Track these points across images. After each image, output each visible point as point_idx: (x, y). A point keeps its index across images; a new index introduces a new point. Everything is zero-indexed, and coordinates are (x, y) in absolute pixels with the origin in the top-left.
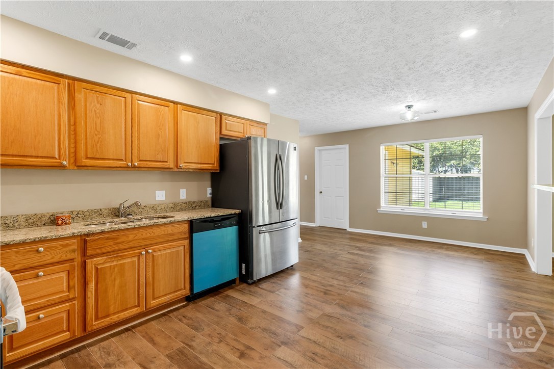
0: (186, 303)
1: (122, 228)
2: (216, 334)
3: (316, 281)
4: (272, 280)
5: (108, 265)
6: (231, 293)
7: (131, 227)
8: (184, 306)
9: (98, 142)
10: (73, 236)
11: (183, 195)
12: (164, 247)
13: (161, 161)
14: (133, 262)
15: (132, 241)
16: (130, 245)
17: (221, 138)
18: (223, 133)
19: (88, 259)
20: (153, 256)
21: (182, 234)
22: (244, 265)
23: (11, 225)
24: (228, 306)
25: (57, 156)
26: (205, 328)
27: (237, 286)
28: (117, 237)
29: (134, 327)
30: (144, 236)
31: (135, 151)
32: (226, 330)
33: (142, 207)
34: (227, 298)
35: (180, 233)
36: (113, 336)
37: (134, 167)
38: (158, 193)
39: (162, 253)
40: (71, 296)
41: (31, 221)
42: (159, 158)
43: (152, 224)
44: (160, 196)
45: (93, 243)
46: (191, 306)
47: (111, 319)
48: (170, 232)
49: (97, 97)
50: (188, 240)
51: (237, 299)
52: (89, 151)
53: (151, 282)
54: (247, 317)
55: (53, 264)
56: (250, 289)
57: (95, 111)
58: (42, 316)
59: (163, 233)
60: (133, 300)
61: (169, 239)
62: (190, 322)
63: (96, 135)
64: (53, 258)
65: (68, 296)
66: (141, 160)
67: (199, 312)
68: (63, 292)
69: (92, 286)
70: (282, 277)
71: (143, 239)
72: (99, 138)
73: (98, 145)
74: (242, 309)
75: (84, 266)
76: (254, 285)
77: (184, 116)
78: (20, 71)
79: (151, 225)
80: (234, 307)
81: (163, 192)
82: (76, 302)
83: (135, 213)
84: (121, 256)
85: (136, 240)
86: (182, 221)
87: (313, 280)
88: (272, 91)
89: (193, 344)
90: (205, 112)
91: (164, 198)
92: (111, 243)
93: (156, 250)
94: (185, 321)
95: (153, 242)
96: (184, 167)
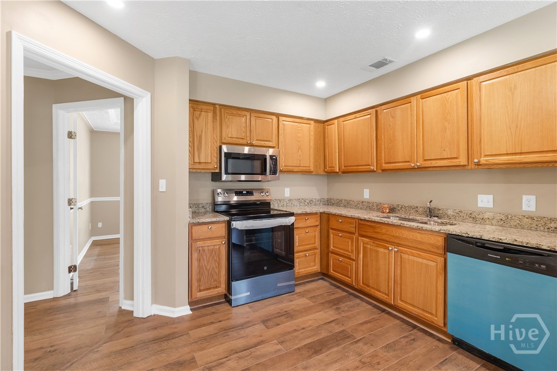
0: (450, 340)
2: (378, 361)
5: (369, 246)
9: (391, 149)
10: (352, 218)
11: (529, 204)
12: (411, 252)
13: (448, 159)
14: (385, 253)
15: (384, 234)
16: (384, 237)
19: (360, 237)
20: (401, 256)
21: (435, 247)
23: (371, 208)
25: (370, 164)
28: (375, 227)
29: (389, 313)
30: (394, 234)
31: (420, 152)
35: (433, 245)
36: (375, 306)
37: (418, 168)
38: (481, 197)
39: (412, 258)
40: (352, 257)
42: (446, 154)
43: (399, 224)
44: (485, 201)
46: (444, 346)
48: (419, 239)
49: (391, 113)
50: (443, 259)
52: (386, 158)
53: (399, 282)
57: (390, 124)
58: (341, 259)
59: (412, 237)
60: (384, 287)
61: (419, 248)
62: (404, 343)
63: (390, 144)
64: (345, 228)
65: (350, 255)
66: (425, 160)
68: (349, 251)
71: (393, 236)
72: (392, 146)
73: (392, 151)
75: (358, 240)
79: (397, 225)
82: (354, 262)
84: (376, 244)
85: (388, 235)
86: (432, 230)
89: (360, 345)
91: (491, 205)
92: (371, 230)
93: (404, 252)
95: (401, 243)
96: (485, 162)
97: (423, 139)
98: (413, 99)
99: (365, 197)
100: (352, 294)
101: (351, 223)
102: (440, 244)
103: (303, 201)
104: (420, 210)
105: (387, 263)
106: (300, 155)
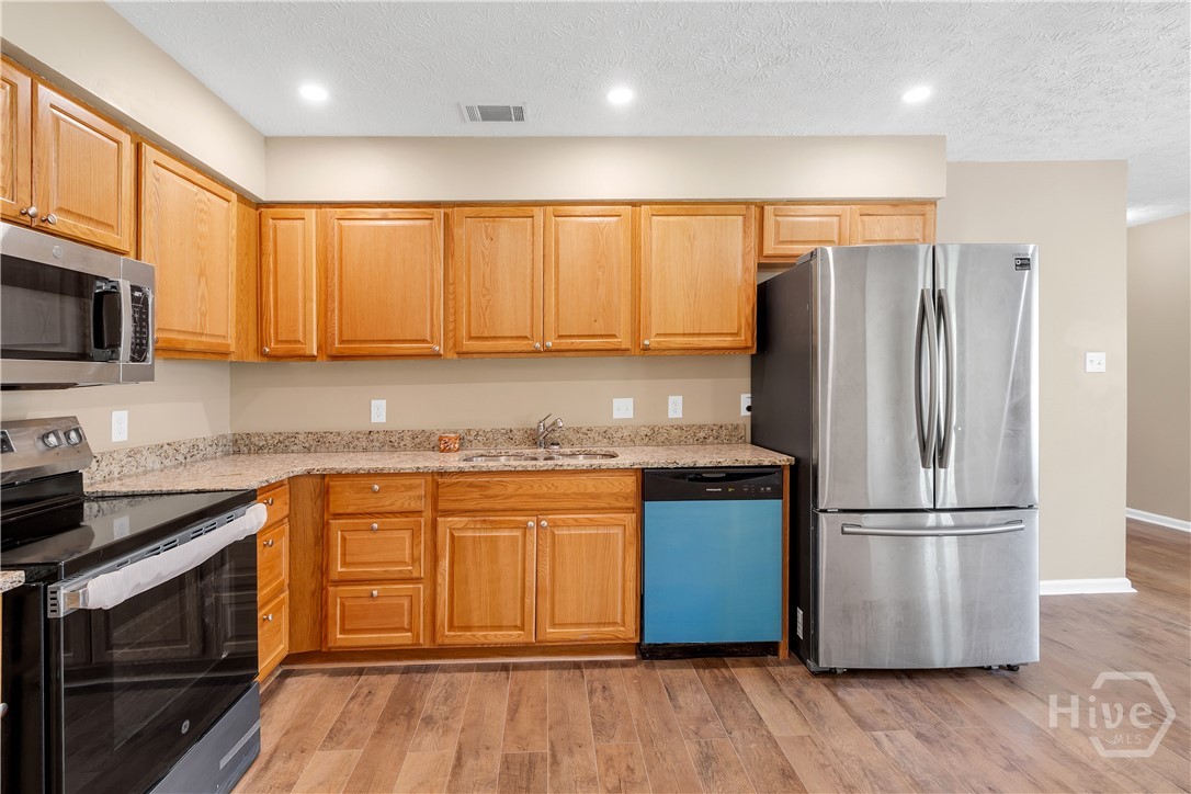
0: (634, 657)
1: (494, 469)
2: (624, 766)
3: (1080, 763)
4: (897, 689)
5: (470, 534)
6: (747, 677)
7: (510, 468)
8: (624, 664)
9: (486, 308)
10: (417, 474)
11: (675, 409)
12: (576, 520)
13: (601, 336)
14: (514, 538)
15: (512, 496)
16: (510, 503)
17: (761, 267)
18: (767, 252)
19: (441, 516)
20: (553, 535)
21: (620, 499)
22: (800, 613)
23: (396, 444)
24: (710, 707)
25: (428, 339)
26: (618, 737)
27: (779, 664)
28: (487, 484)
30: (536, 490)
31: (551, 318)
32: (651, 769)
33: (584, 430)
34: (726, 688)
35: (616, 496)
36: (480, 668)
37: (548, 351)
38: (617, 402)
39: (575, 532)
40: (415, 575)
41: (418, 440)
42: (599, 328)
44: (623, 409)
45: (449, 489)
46: (639, 670)
47: (474, 636)
48: (591, 489)
49: (486, 227)
50: (634, 515)
51: (748, 700)
52: (473, 325)
53: (548, 588)
54: (728, 764)
55: (394, 514)
56: (805, 689)
57: (483, 253)
58: (375, 593)
59: (575, 489)
60: (511, 614)
61: (590, 505)
62: (604, 705)
63: (484, 296)
64: (392, 504)
65: (410, 571)
66: (560, 337)
67: (640, 691)
68: (403, 563)
69: (445, 564)
70: (941, 690)
71: (535, 496)
72: (489, 301)
73: (487, 313)
74: (737, 734)
75: (434, 526)
76: (827, 680)
77: (658, 229)
78: (385, 214)
79: (547, 471)
80: (722, 717)
81: (630, 401)
82: (421, 586)
83: (570, 441)
84: (492, 522)
85: (520, 495)
87: (1065, 754)
88: (917, 94)
89: (565, 761)
90: (711, 209)
91: (630, 415)
92: (476, 494)
93: (560, 523)
94: (598, 698)
95: (553, 505)
96: (656, 345)
97: (557, 295)
98: (538, 212)
99: (375, 419)
100: (407, 670)
101: (410, 488)
102: (629, 491)
103: (171, 452)
104: (518, 436)
105: (520, 557)
106: (203, 296)
